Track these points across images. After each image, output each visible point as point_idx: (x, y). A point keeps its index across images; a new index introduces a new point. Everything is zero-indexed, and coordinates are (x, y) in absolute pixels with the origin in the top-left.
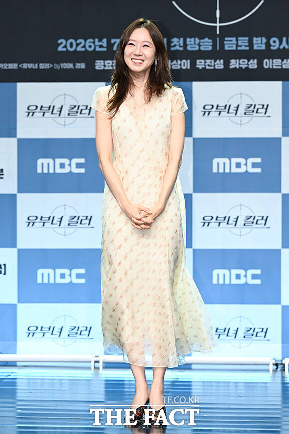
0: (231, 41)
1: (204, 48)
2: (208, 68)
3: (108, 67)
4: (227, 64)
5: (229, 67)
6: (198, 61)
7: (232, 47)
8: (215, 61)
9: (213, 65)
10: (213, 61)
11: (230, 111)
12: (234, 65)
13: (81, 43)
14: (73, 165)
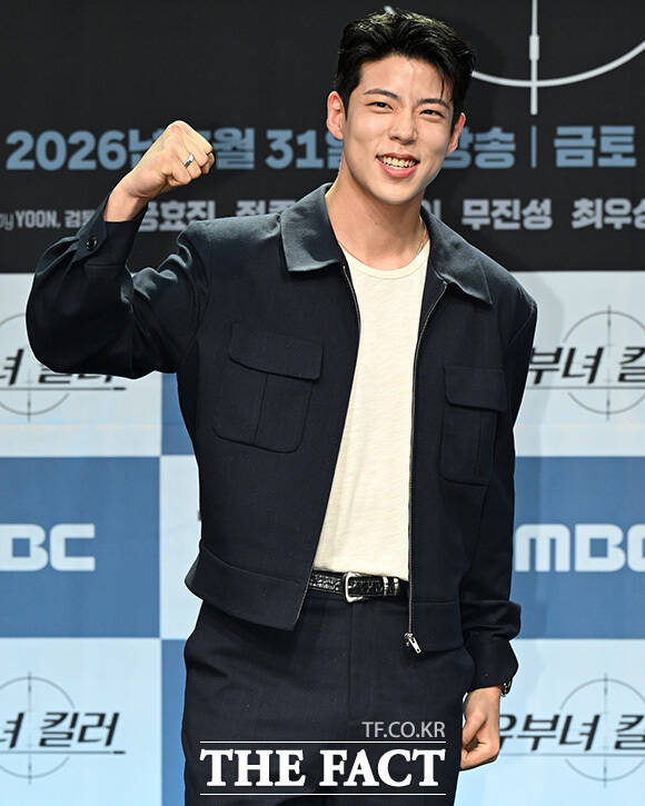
0: (579, 137)
1: (488, 160)
2: (499, 225)
3: (173, 222)
4: (562, 213)
5: (570, 225)
6: (468, 204)
7: (581, 157)
8: (524, 205)
9: (517, 217)
10: (517, 203)
11: (573, 371)
12: (585, 215)
13: (82, 144)
14: (58, 547)
